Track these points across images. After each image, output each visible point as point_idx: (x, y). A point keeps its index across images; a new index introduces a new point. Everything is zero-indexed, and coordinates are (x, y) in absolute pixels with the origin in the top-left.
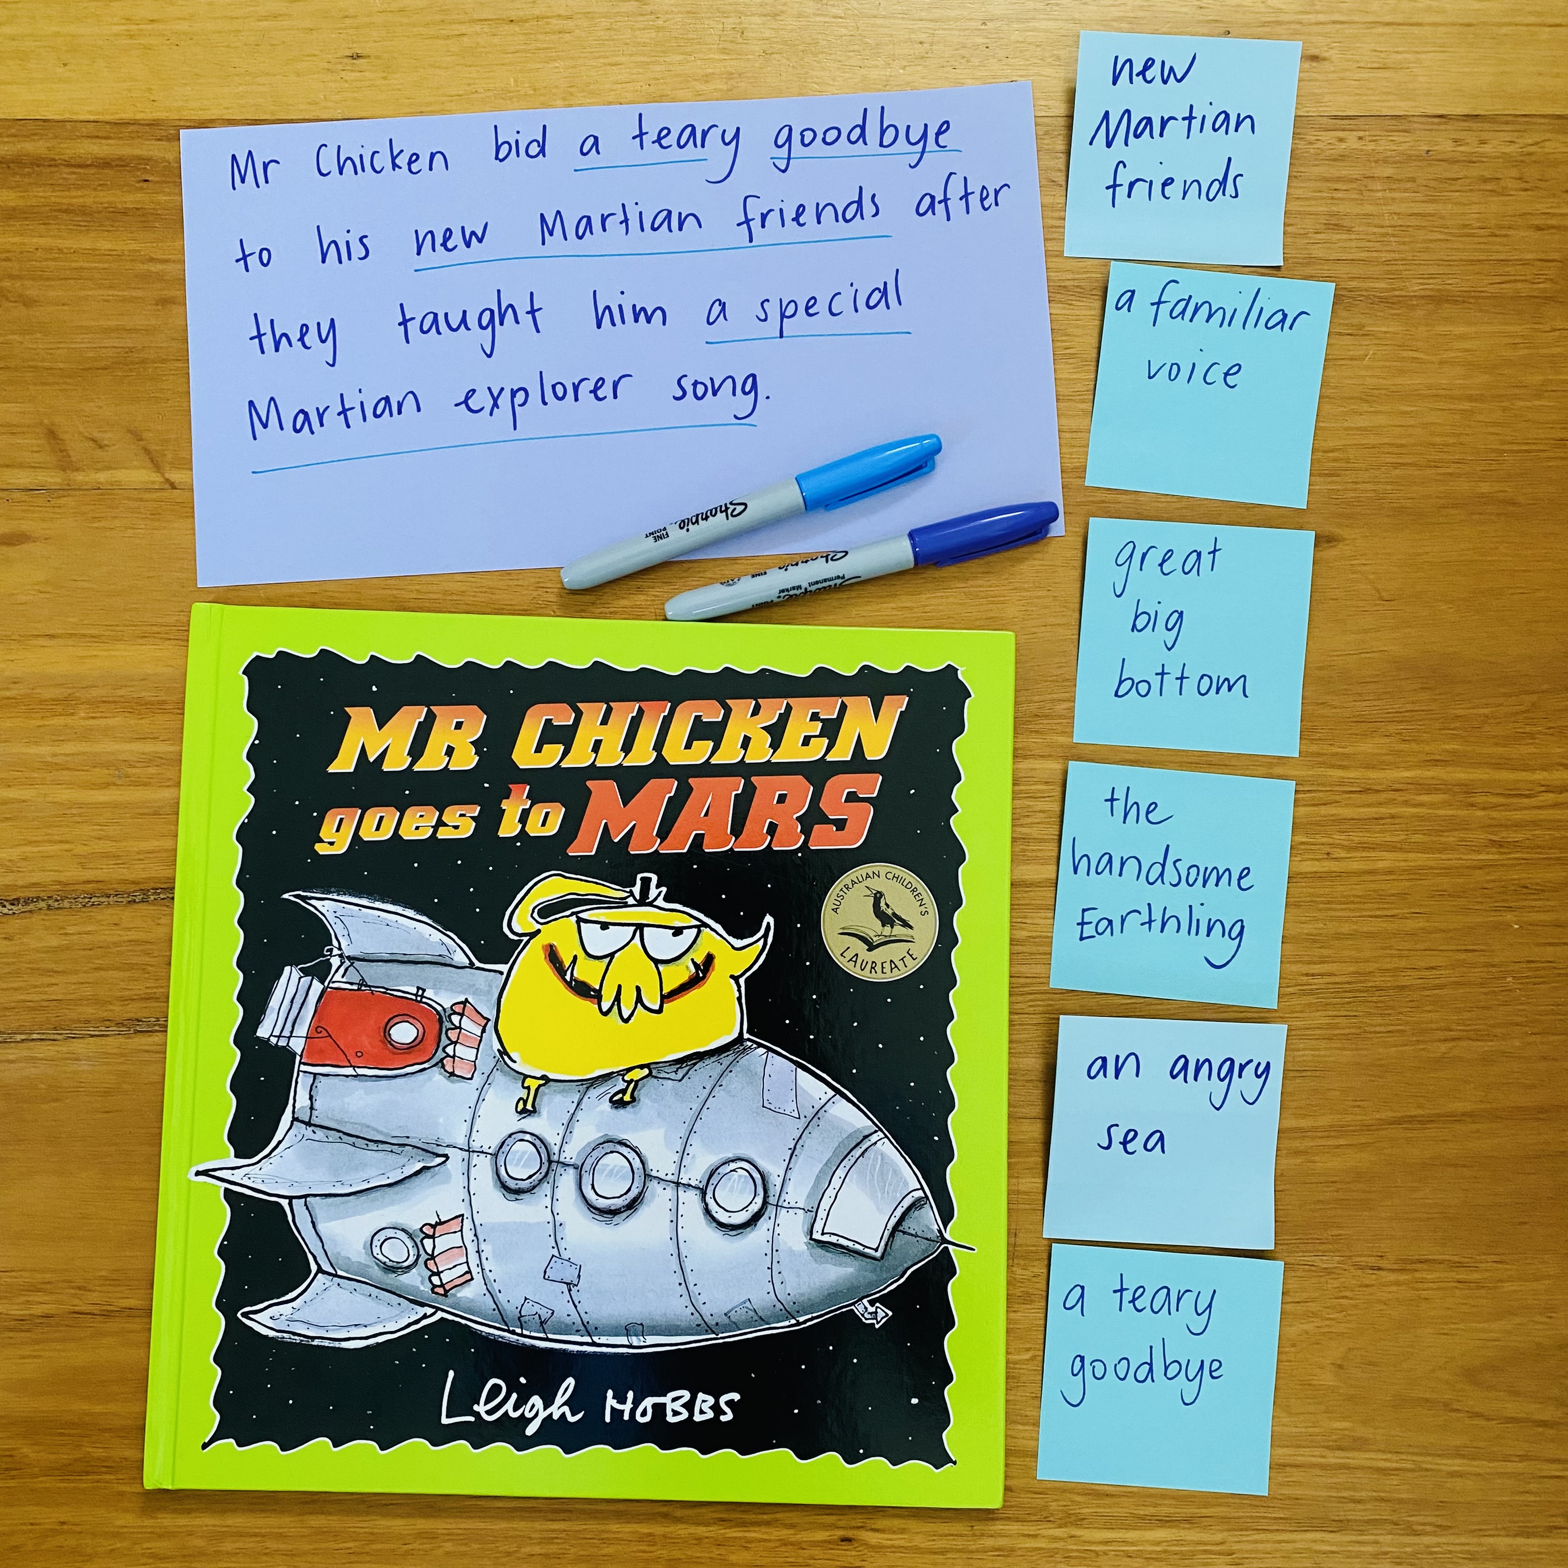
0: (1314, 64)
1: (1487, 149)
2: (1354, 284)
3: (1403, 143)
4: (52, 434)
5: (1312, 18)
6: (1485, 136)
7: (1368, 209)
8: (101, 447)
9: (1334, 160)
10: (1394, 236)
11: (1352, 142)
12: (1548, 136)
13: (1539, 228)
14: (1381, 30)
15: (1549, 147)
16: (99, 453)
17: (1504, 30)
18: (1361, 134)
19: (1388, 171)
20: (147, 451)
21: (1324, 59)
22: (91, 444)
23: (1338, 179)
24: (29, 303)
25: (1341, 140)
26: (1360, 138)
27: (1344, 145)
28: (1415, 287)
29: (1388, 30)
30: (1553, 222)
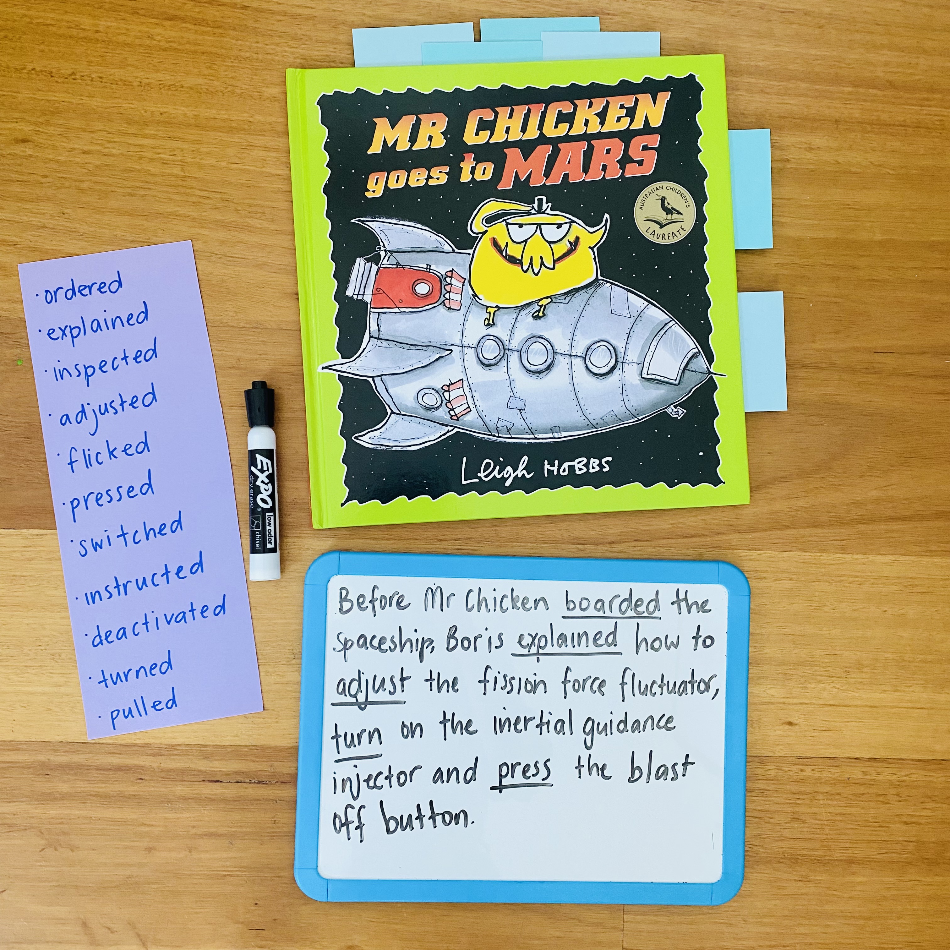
0: (790, 727)
1: (881, 777)
2: (804, 852)
3: (834, 773)
4: (85, 924)
5: (790, 701)
6: (879, 770)
7: (815, 810)
8: (112, 932)
9: (798, 782)
10: (827, 825)
11: (808, 772)
12: (914, 771)
13: (906, 823)
14: (826, 709)
15: (914, 777)
16: (111, 935)
17: (893, 710)
18: (813, 767)
19: (827, 789)
20: (138, 935)
21: (796, 725)
22: (107, 930)
23: (800, 793)
24: (73, 848)
25: (802, 771)
26: (813, 770)
27: (804, 773)
28: (837, 855)
29: (830, 708)
30: (914, 820)
